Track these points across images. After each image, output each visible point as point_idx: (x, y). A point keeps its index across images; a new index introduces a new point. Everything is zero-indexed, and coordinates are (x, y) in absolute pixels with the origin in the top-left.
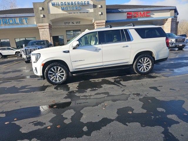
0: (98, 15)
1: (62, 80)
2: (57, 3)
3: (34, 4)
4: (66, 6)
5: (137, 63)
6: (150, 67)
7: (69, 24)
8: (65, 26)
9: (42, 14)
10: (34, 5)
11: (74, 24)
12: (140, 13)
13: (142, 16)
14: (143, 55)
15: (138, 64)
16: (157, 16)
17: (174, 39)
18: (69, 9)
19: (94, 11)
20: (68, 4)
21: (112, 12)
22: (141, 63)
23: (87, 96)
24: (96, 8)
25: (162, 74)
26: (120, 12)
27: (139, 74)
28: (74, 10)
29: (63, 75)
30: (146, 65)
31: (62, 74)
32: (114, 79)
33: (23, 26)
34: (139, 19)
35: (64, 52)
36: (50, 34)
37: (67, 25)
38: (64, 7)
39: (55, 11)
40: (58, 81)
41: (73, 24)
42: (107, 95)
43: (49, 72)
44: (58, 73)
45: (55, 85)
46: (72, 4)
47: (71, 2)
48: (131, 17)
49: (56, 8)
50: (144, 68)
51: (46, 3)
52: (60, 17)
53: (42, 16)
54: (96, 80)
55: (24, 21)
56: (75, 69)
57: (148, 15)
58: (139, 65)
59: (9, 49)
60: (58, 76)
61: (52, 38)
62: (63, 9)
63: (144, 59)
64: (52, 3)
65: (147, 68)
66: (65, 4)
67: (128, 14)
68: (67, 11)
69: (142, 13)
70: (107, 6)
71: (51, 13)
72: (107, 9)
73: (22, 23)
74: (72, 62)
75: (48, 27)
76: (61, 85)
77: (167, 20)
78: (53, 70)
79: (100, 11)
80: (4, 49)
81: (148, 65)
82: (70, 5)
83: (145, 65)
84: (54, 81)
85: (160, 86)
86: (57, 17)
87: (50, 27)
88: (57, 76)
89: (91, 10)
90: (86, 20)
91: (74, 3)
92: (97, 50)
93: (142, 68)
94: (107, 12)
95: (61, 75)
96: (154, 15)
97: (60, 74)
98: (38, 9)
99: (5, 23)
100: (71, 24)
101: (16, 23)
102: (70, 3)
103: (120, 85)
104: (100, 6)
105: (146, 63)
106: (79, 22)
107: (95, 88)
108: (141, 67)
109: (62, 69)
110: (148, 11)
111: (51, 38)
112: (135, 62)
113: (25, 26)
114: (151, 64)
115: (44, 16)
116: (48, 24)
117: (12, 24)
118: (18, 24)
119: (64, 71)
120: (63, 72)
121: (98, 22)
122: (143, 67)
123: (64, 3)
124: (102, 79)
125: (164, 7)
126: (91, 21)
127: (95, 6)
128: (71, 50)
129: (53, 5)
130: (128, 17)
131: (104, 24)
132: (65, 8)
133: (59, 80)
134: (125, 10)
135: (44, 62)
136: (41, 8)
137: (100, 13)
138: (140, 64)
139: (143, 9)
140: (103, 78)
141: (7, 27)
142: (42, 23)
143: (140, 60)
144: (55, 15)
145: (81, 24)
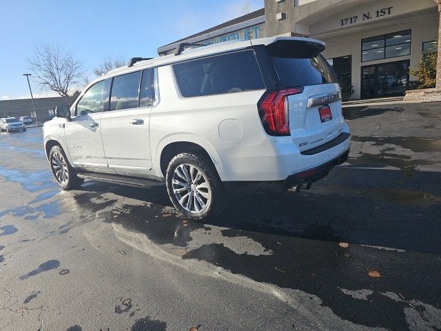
8: (342, 29)
9: (278, 12)
11: (370, 20)
15: (174, 182)
30: (198, 192)
37: (349, 24)
41: (367, 20)
53: (279, 16)
55: (254, 35)
58: (177, 186)
65: (200, 200)
71: (301, 3)
81: (202, 194)
98: (272, 1)
100: (360, 21)
106: (387, 11)
115: (284, 16)
116: (289, 35)
144: (308, 5)
145: (394, 13)
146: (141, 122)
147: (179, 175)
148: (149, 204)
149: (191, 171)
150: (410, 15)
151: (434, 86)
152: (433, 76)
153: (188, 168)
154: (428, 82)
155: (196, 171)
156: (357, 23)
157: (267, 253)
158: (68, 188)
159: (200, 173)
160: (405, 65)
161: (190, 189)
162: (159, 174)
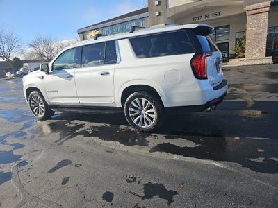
9: (157, 11)
11: (209, 19)
15: (130, 109)
30: (146, 115)
35: (39, 77)
50: (143, 119)
52: (181, 10)
53: (157, 14)
58: (132, 112)
65: (149, 119)
71: (170, 6)
74: (46, 91)
86: (177, 12)
92: (69, 77)
98: (153, 5)
99: (122, 30)
100: (203, 19)
106: (218, 14)
108: (138, 116)
115: (160, 13)
121: (251, 7)
131: (267, 9)
136: (157, 3)
138: (133, 110)
142: (157, 24)
144: (174, 8)
145: (222, 15)
146: (108, 73)
147: (134, 105)
148: (108, 125)
149: (143, 103)
150: (230, 17)
151: (244, 57)
152: (244, 51)
153: (141, 101)
154: (241, 55)
155: (146, 102)
156: (201, 20)
157: (198, 146)
158: (43, 119)
159: (149, 103)
160: (226, 45)
161: (141, 114)
162: (119, 105)
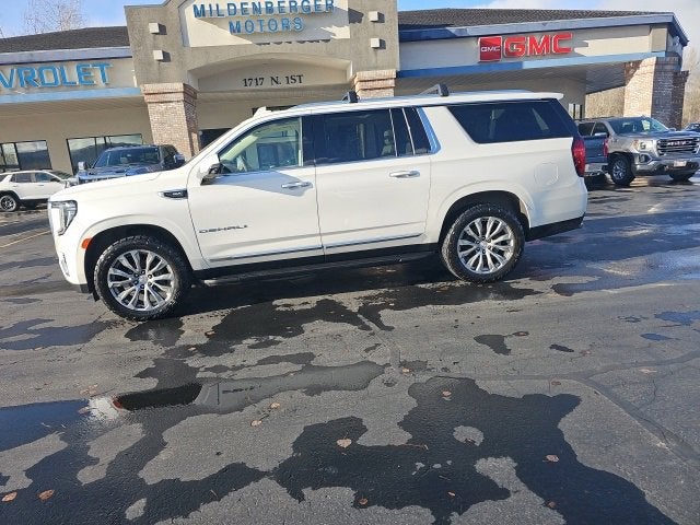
0: (367, 49)
1: (162, 302)
2: (214, 8)
3: (130, 11)
4: (246, 17)
5: (455, 239)
6: (509, 255)
7: (248, 83)
8: (247, 91)
9: (157, 48)
10: (129, 16)
11: (279, 86)
12: (533, 41)
13: (540, 52)
14: (479, 208)
15: (461, 243)
16: (597, 50)
17: (655, 142)
18: (257, 29)
19: (354, 34)
20: (256, 9)
21: (424, 36)
22: (472, 239)
23: (225, 369)
24: (360, 21)
25: (557, 280)
26: (453, 37)
27: (466, 279)
28: (276, 32)
29: (166, 283)
30: (492, 248)
31: (161, 277)
32: (366, 298)
33: (92, 94)
34: (528, 65)
35: (168, 195)
36: (188, 121)
37: (253, 87)
38: (238, 23)
39: (208, 37)
40: (147, 307)
41: (275, 86)
42: (299, 367)
43: (111, 271)
44: (147, 274)
45: (138, 320)
46: (270, 10)
47: (267, 3)
48: (498, 54)
49: (208, 26)
50: (485, 258)
51: (173, 7)
52: (223, 57)
53: (158, 55)
54: (297, 303)
55: (97, 75)
56: (212, 260)
57: (564, 45)
58: (464, 248)
59: (43, 178)
60: (146, 288)
61: (195, 136)
62: (235, 30)
63: (484, 224)
64: (195, 7)
65: (497, 256)
66: (244, 11)
67: (483, 44)
68: (250, 34)
69: (540, 39)
70: (401, 15)
71: (193, 43)
72: (401, 27)
73: (88, 83)
74: (198, 232)
75: (181, 96)
76: (157, 318)
77: (637, 64)
78: (125, 263)
79: (374, 36)
80: (27, 179)
81: (501, 248)
82: (263, 12)
83: (488, 246)
84: (130, 306)
85: (518, 334)
86: (213, 60)
87: (190, 96)
88: (142, 287)
89: (342, 32)
90: (325, 67)
91: (276, 5)
92: (294, 188)
93: (476, 256)
94: (402, 40)
95: (157, 282)
96: (587, 45)
97: (154, 278)
98: (143, 30)
99: (29, 83)
100: (267, 84)
101: (67, 84)
102: (263, 6)
103: (372, 325)
104: (373, 16)
105: (494, 238)
106: (297, 79)
107: (271, 337)
108: (473, 253)
109: (162, 261)
110: (564, 34)
111: (190, 136)
112: (449, 236)
113: (100, 92)
114: (512, 243)
115: (166, 57)
116: (179, 86)
117: (52, 87)
118: (72, 85)
119: (169, 268)
120: (165, 271)
121: (366, 75)
122: (480, 253)
123: (239, 7)
124: (321, 298)
125: (629, 14)
126: (344, 72)
127: (355, 17)
128: (194, 186)
129: (200, 13)
130: (484, 56)
131: (391, 83)
132: (242, 24)
133: (152, 304)
134: (471, 30)
135: (91, 234)
136: (154, 28)
137: (375, 43)
138: (466, 243)
139: (544, 24)
140: (327, 297)
141: (36, 96)
142: (159, 81)
143: (467, 228)
144: (206, 50)
145: (306, 83)
146: (414, 174)
147: (470, 232)
149: (489, 226)
155: (496, 224)
156: (263, 87)
